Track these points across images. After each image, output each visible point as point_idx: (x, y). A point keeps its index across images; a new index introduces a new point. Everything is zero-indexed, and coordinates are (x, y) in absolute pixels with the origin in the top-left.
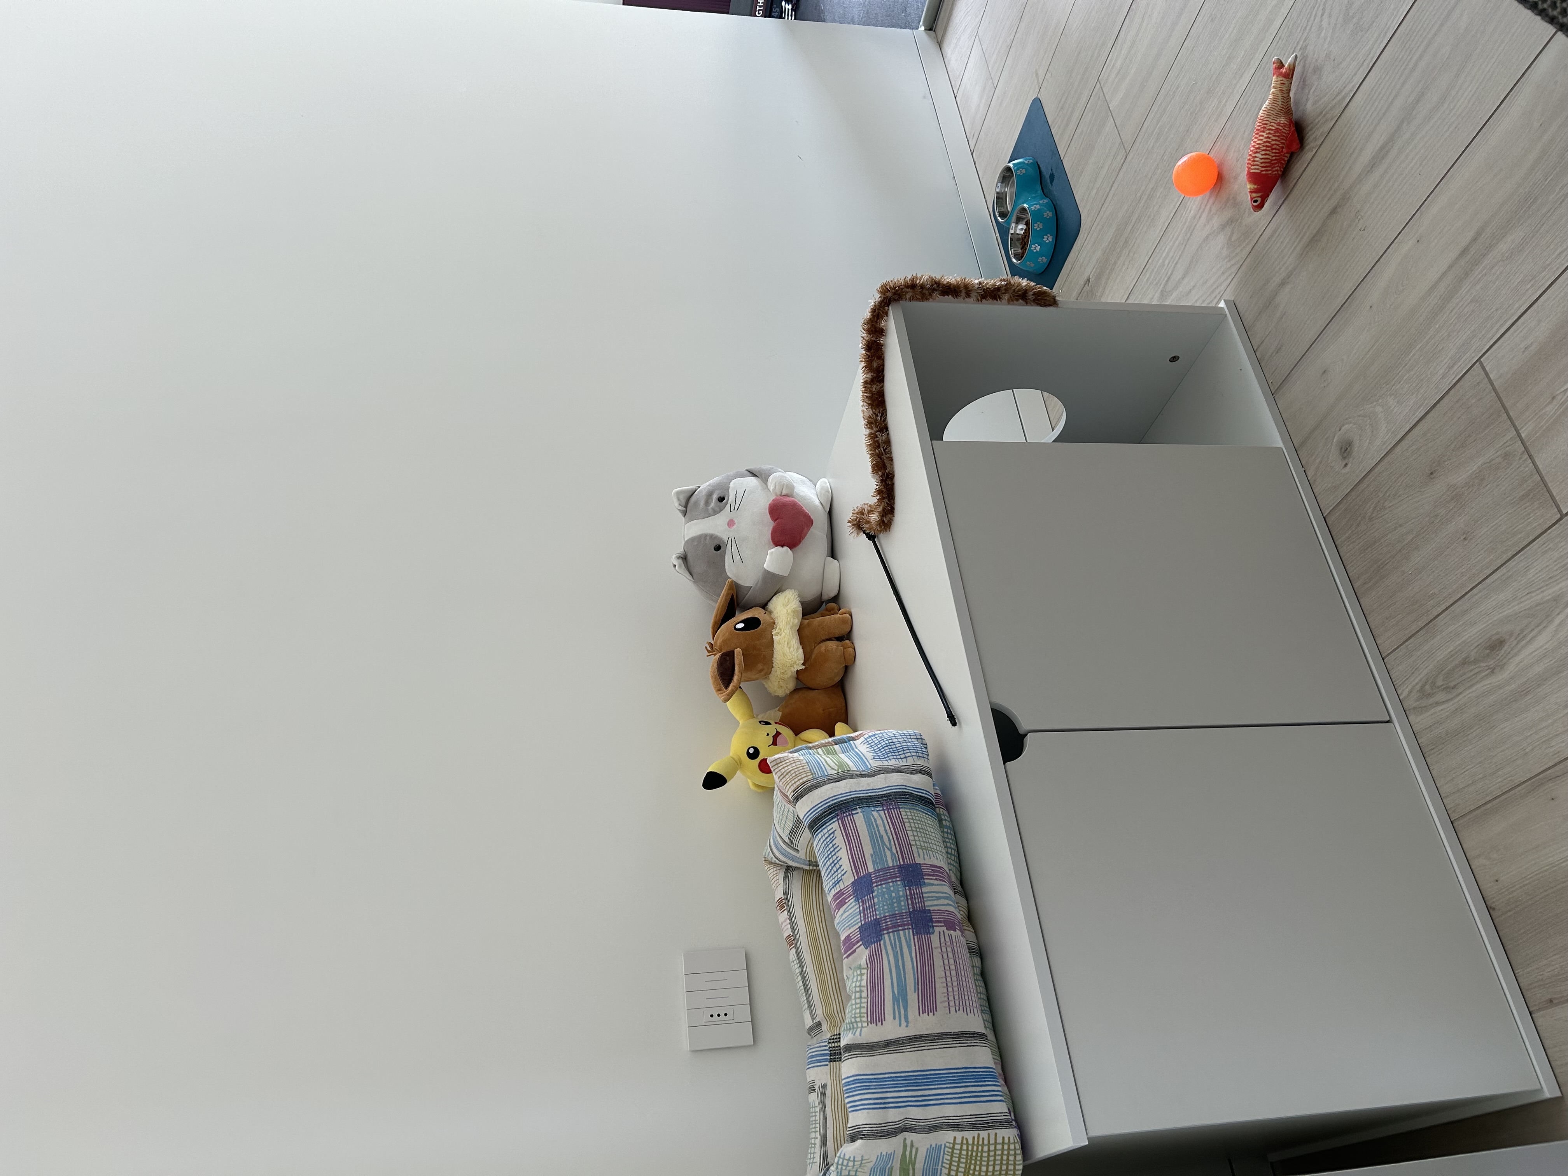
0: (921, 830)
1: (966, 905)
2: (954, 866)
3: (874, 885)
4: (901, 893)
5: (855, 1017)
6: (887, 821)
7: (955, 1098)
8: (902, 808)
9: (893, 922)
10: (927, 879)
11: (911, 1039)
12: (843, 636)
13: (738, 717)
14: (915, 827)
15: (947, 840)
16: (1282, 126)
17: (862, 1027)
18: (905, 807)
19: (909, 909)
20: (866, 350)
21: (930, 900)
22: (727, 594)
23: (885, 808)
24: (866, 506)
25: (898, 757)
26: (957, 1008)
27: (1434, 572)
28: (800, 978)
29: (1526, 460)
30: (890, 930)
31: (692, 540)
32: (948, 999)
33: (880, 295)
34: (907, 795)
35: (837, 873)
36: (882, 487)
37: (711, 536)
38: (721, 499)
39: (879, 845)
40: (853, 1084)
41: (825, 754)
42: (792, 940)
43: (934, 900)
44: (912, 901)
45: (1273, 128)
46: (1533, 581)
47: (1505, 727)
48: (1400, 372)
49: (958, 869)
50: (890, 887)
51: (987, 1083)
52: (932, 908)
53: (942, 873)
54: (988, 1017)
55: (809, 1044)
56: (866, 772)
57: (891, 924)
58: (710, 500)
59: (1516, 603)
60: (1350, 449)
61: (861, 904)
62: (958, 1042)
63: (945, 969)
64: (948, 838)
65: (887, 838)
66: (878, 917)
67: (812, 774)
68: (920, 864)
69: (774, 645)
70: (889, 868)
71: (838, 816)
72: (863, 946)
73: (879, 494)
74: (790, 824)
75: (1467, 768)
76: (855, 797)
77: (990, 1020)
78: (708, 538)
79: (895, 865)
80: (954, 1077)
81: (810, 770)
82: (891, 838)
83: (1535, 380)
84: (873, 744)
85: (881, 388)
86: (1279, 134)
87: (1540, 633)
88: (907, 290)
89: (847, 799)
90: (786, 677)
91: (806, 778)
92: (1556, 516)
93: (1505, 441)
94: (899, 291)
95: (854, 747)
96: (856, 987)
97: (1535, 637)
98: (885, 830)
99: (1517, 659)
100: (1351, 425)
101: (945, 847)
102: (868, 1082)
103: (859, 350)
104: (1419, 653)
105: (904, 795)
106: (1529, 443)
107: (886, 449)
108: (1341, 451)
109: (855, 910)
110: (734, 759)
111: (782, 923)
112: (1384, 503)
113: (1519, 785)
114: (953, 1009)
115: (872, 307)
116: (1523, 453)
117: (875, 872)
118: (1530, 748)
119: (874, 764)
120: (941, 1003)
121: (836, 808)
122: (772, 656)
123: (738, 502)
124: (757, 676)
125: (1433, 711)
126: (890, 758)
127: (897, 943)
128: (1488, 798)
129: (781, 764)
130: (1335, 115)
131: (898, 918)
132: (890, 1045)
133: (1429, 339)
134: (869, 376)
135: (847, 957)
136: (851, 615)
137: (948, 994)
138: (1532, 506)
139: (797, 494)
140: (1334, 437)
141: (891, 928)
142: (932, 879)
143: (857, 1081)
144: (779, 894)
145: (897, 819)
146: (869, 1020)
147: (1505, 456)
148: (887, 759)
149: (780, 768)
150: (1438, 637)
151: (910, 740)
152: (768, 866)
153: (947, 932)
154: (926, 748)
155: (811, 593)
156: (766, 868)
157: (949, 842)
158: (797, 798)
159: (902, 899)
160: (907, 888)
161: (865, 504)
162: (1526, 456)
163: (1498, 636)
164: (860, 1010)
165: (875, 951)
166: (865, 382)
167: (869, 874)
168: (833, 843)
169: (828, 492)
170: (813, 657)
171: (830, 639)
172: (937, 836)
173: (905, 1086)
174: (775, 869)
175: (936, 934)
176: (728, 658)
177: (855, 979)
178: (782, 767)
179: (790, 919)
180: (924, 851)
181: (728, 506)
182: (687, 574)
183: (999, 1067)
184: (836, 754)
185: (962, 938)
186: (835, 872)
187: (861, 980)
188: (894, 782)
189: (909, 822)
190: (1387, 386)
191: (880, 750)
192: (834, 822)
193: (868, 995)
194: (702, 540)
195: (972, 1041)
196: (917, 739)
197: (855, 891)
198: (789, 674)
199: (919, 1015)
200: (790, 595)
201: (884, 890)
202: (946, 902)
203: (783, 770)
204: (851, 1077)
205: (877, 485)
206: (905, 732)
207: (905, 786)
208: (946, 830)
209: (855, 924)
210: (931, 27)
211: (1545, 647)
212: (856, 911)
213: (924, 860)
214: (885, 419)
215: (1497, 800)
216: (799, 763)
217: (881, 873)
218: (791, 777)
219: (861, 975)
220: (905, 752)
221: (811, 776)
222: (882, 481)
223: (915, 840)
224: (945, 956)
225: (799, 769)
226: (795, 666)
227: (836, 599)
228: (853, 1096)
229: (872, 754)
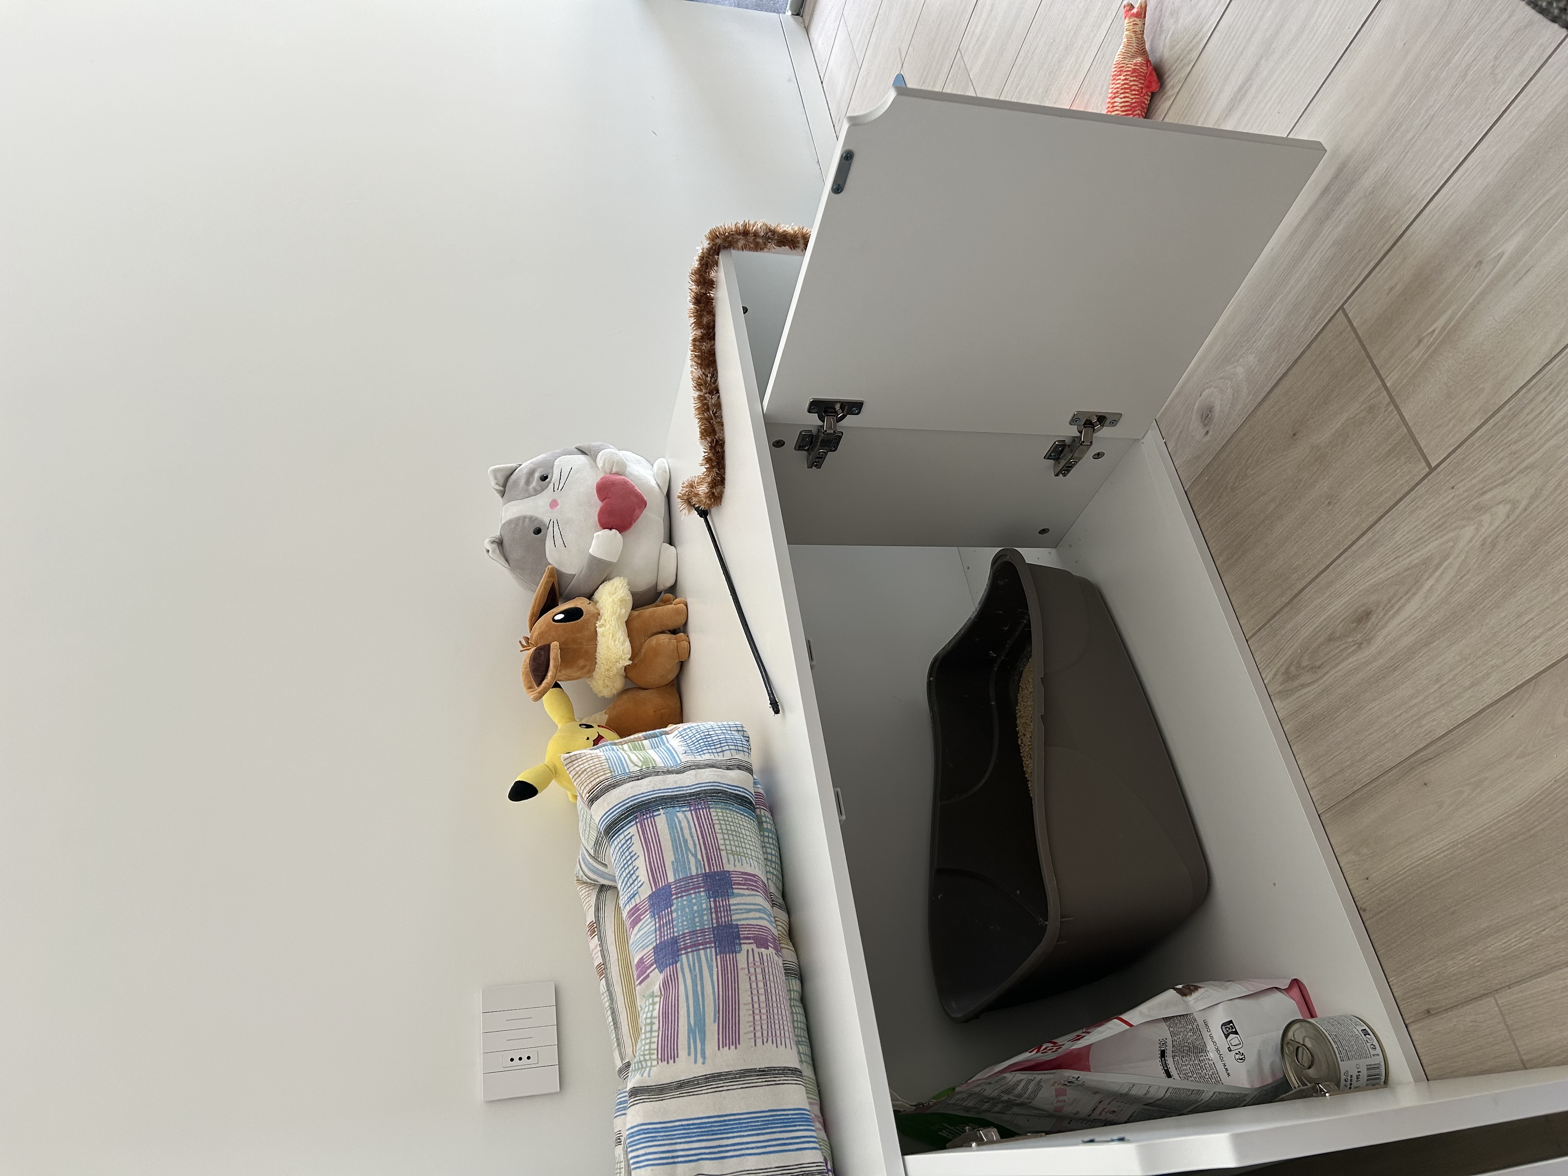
0: (734, 833)
1: (787, 920)
2: (773, 873)
3: (674, 897)
4: (704, 906)
5: (644, 1055)
6: (694, 823)
7: (758, 1148)
8: (712, 808)
9: (693, 940)
10: (736, 888)
11: (708, 1078)
12: (679, 629)
13: (556, 720)
14: (727, 829)
15: (768, 845)
16: (1139, 66)
17: (652, 1066)
18: (717, 806)
19: (712, 924)
20: (694, 304)
21: (738, 913)
22: (547, 583)
23: (692, 808)
24: (697, 479)
25: (714, 751)
26: (765, 1040)
27: (1297, 542)
28: (609, 1013)
29: (1391, 411)
30: (689, 950)
31: (510, 522)
32: (754, 1029)
33: (708, 242)
34: (719, 793)
35: (633, 886)
36: (711, 455)
37: (531, 518)
38: (544, 478)
39: (682, 850)
40: (638, 1135)
41: (631, 750)
42: (603, 970)
43: (744, 913)
44: (717, 915)
45: (1130, 69)
46: (1400, 544)
47: (1374, 707)
48: (1260, 327)
49: (780, 880)
50: (692, 899)
51: (798, 1128)
52: (739, 923)
53: (756, 882)
54: (805, 1049)
55: (619, 1088)
56: (674, 768)
57: (690, 942)
58: (531, 479)
59: (1382, 570)
60: (1211, 416)
61: (657, 920)
62: (764, 1080)
63: (752, 994)
64: (769, 843)
65: (692, 842)
66: (676, 934)
67: (611, 772)
68: (729, 871)
69: (598, 638)
70: (692, 877)
71: (636, 818)
72: (657, 969)
73: (707, 462)
74: (593, 833)
75: (1334, 755)
76: (659, 797)
77: (809, 1053)
78: (527, 520)
79: (699, 873)
80: (758, 1121)
81: (610, 767)
82: (697, 842)
83: (1401, 323)
84: (687, 737)
85: (711, 346)
86: (1136, 74)
87: (1408, 600)
88: (739, 237)
89: (649, 799)
90: (611, 674)
91: (603, 777)
92: (1425, 471)
93: (1369, 393)
94: (730, 239)
95: (666, 741)
96: (646, 1018)
97: (1403, 605)
98: (691, 833)
99: (1385, 631)
100: (1212, 389)
101: (764, 853)
102: (655, 1132)
103: (688, 306)
104: (1283, 632)
105: (716, 793)
106: (1394, 393)
107: (716, 413)
108: (1202, 418)
109: (651, 927)
110: (548, 767)
111: (593, 951)
112: (1246, 470)
113: (1389, 771)
114: (759, 1041)
115: (700, 255)
116: (1388, 404)
117: (676, 882)
118: (1400, 729)
119: (684, 758)
120: (745, 1033)
121: (635, 810)
122: (596, 652)
123: (563, 481)
124: (578, 674)
125: (1297, 695)
126: (705, 752)
127: (697, 965)
128: (1356, 788)
129: (576, 762)
130: (1192, 58)
131: (699, 935)
132: (682, 1086)
133: (1290, 289)
134: (699, 333)
135: (640, 983)
136: (686, 606)
137: (754, 1024)
138: (1398, 462)
139: (630, 474)
140: (1195, 404)
141: (690, 947)
142: (742, 889)
143: (641, 1132)
144: (591, 917)
145: (705, 820)
146: (660, 1057)
147: (1370, 409)
148: (701, 753)
149: (575, 766)
150: (1303, 613)
151: (729, 732)
152: (580, 886)
153: (756, 950)
154: (748, 741)
155: (644, 583)
156: (578, 888)
157: (770, 848)
158: (592, 801)
159: (705, 912)
160: (712, 899)
161: (695, 477)
162: (1392, 407)
163: (1363, 608)
164: (650, 1046)
165: (670, 976)
166: (694, 340)
167: (669, 885)
168: (630, 850)
169: (666, 472)
170: (643, 651)
171: (663, 632)
172: (753, 840)
173: (699, 1136)
174: (587, 889)
175: (744, 952)
176: (543, 653)
177: (646, 1010)
178: (577, 765)
179: (601, 945)
180: (736, 857)
181: (551, 485)
182: (503, 561)
183: (817, 1109)
184: (644, 749)
185: (776, 957)
186: (631, 885)
187: (654, 1010)
188: (705, 779)
189: (720, 824)
190: (1248, 344)
191: (694, 744)
192: (632, 826)
193: (659, 1028)
194: (521, 522)
195: (782, 1079)
196: (738, 731)
197: (652, 906)
198: (615, 671)
199: (719, 1049)
200: (618, 583)
201: (685, 903)
202: (758, 915)
203: (578, 769)
204: (635, 1126)
205: (705, 452)
206: (725, 723)
207: (719, 783)
208: (766, 834)
209: (650, 944)
210: (798, 13)
211: (1413, 617)
212: (652, 929)
213: (735, 866)
214: (716, 380)
215: (1366, 789)
216: (597, 760)
217: (682, 883)
218: (586, 776)
219: (654, 1004)
220: (722, 745)
221: (610, 774)
222: (711, 448)
223: (725, 845)
224: (753, 978)
225: (597, 766)
226: (621, 661)
227: (673, 589)
228: (637, 1149)
229: (683, 748)
